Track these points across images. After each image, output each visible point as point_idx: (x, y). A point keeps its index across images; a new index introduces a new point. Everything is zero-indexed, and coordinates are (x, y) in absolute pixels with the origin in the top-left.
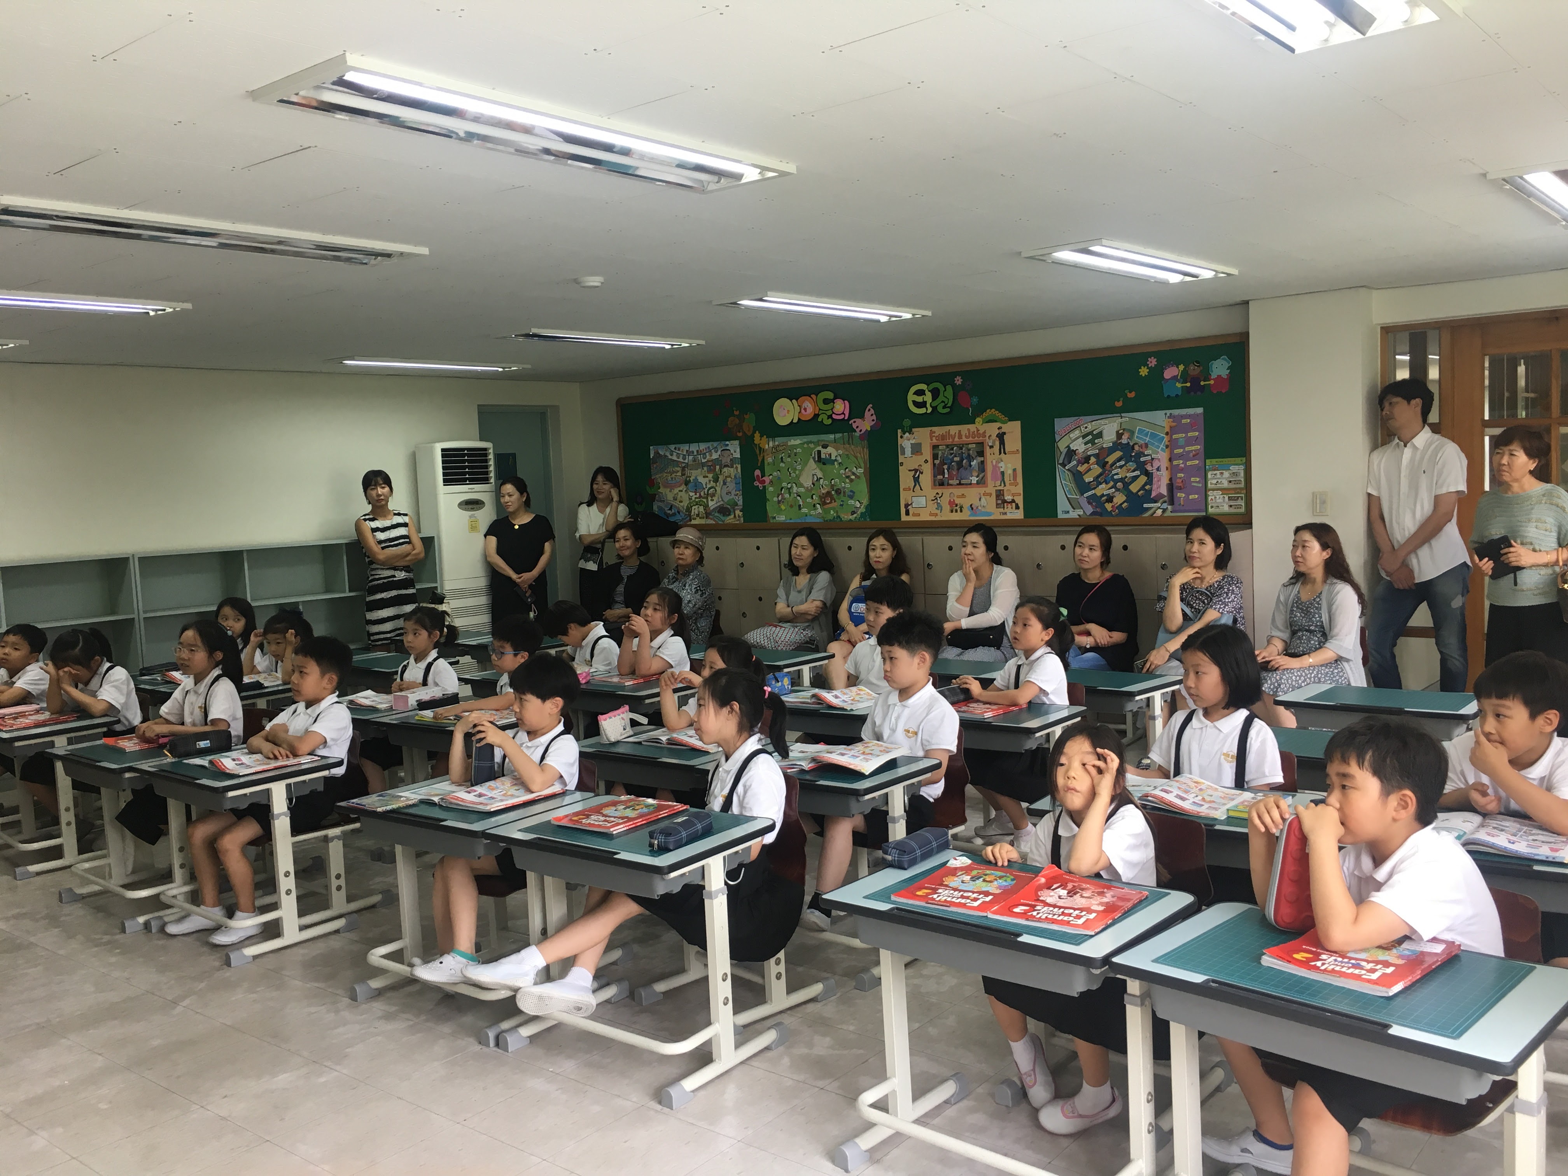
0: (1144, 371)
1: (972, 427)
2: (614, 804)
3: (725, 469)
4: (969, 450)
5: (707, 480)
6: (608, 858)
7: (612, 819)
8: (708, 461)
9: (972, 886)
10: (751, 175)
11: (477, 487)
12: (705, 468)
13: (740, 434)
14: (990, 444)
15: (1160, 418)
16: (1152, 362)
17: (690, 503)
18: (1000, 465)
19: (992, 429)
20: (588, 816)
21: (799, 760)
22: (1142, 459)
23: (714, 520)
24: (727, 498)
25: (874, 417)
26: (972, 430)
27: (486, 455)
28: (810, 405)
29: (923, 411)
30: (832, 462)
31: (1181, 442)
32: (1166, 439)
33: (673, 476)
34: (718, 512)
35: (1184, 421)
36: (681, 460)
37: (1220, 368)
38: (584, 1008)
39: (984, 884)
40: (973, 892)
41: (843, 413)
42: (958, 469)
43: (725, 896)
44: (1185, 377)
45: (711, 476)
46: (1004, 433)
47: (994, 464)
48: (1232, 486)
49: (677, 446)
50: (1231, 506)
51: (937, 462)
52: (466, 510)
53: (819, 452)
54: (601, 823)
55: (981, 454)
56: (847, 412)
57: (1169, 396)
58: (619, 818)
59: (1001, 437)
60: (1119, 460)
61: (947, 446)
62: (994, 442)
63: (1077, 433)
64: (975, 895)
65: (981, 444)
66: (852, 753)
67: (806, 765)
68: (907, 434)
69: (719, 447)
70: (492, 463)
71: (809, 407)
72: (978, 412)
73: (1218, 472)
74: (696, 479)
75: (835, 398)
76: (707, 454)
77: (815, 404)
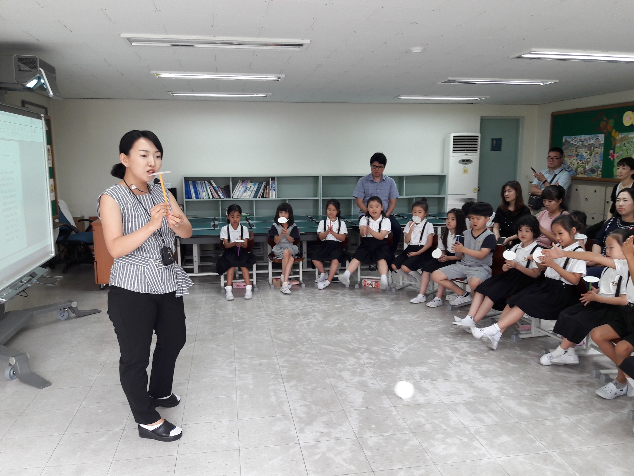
3: (596, 149)
12: (587, 148)
13: (605, 131)
23: (588, 176)
24: (595, 164)
27: (476, 139)
33: (572, 151)
34: (590, 171)
36: (576, 144)
69: (594, 137)
74: (582, 154)
76: (589, 141)
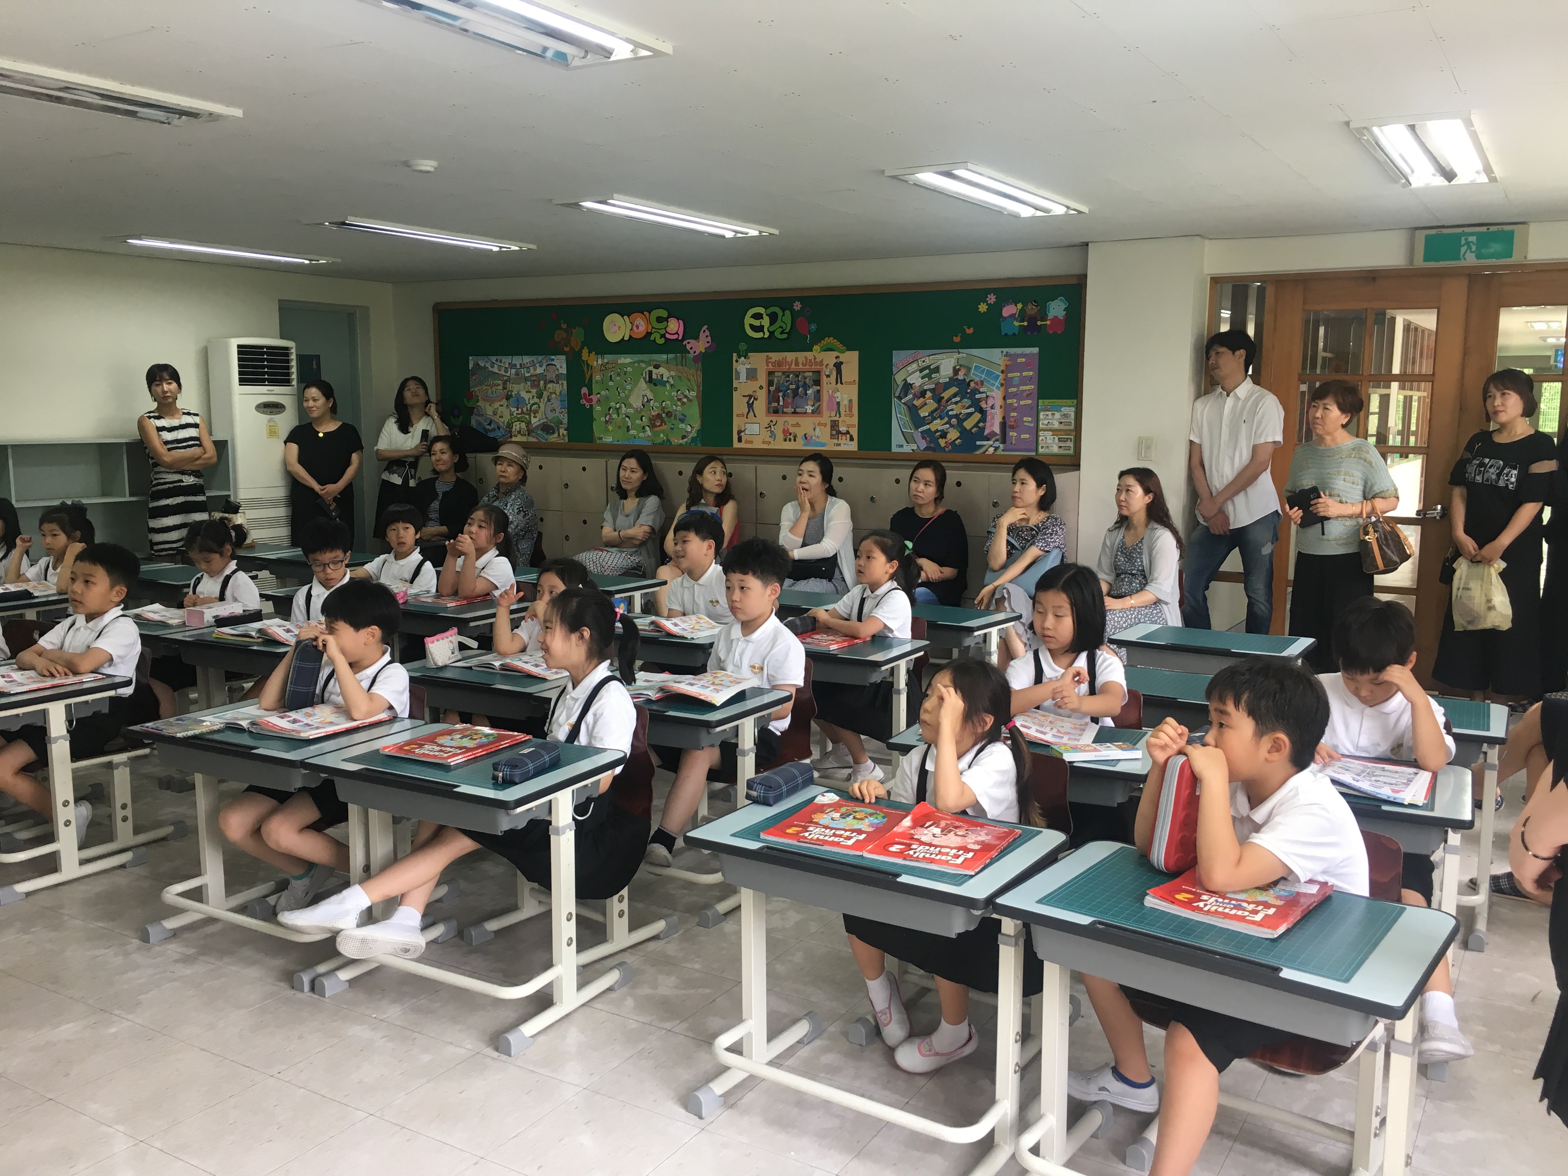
0: (983, 308)
1: (809, 355)
2: (450, 733)
3: (550, 385)
4: (805, 378)
5: (530, 395)
6: (447, 792)
7: (449, 749)
8: (532, 376)
9: (842, 824)
10: (622, 51)
11: (277, 389)
12: (529, 383)
13: (567, 349)
14: (827, 373)
15: (996, 355)
16: (992, 299)
17: (511, 419)
18: (836, 395)
19: (830, 358)
20: (421, 746)
21: (646, 689)
22: (977, 396)
23: (537, 438)
24: (551, 416)
25: (709, 339)
26: (809, 358)
27: (287, 355)
28: (642, 323)
29: (759, 335)
30: (664, 384)
31: (1016, 381)
32: (1002, 376)
33: (494, 389)
34: (541, 430)
35: (1019, 360)
36: (502, 372)
37: (1057, 309)
38: (412, 949)
39: (856, 821)
40: (846, 831)
41: (677, 333)
42: (794, 398)
43: (573, 832)
44: (1022, 316)
45: (534, 391)
46: (842, 363)
47: (830, 391)
48: (1062, 427)
49: (499, 357)
50: (1060, 447)
51: (772, 389)
52: (263, 413)
53: (651, 372)
54: (436, 753)
55: (817, 382)
56: (681, 332)
57: (1006, 334)
58: (456, 748)
59: (838, 366)
60: (955, 396)
61: (784, 373)
62: (831, 372)
63: (914, 366)
64: (848, 833)
65: (818, 372)
66: (702, 683)
67: (653, 695)
68: (743, 359)
69: (544, 361)
70: (294, 363)
71: (641, 325)
72: (817, 340)
73: (1050, 413)
74: (518, 394)
75: (669, 317)
76: (531, 368)
77: (648, 321)
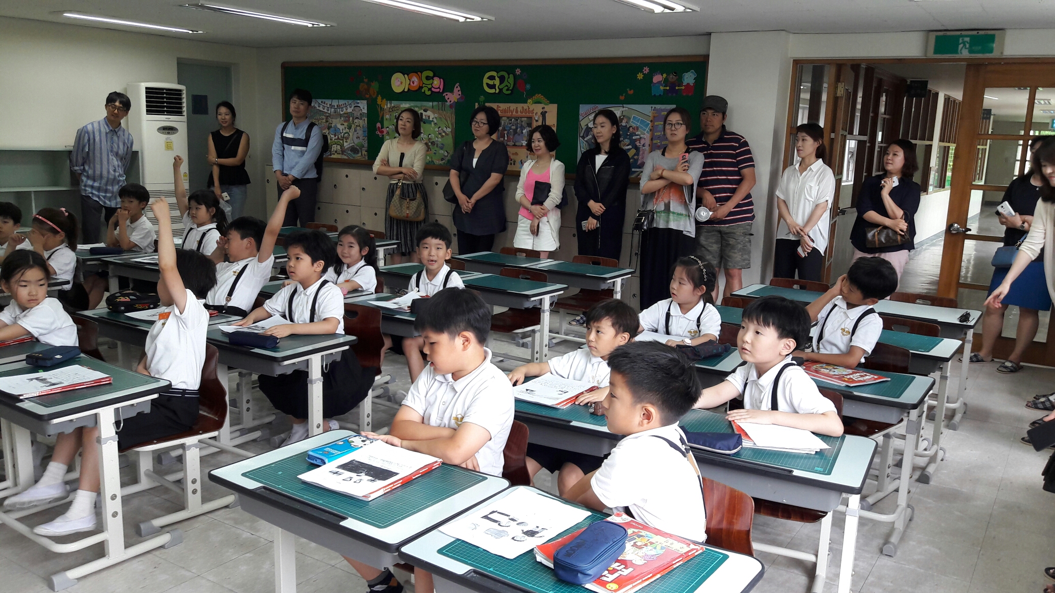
0: (640, 76)
1: (525, 106)
3: (356, 121)
4: (522, 122)
5: (343, 127)
8: (345, 113)
11: (172, 118)
13: (367, 96)
14: (536, 119)
15: (647, 109)
16: (646, 70)
17: (332, 142)
19: (538, 108)
22: (634, 138)
23: (348, 156)
24: (356, 141)
25: (460, 93)
27: (180, 95)
28: (416, 80)
29: (492, 91)
30: (430, 122)
32: (650, 124)
34: (351, 151)
36: (325, 111)
37: (689, 78)
41: (439, 88)
42: (514, 135)
44: (666, 82)
45: (346, 124)
46: (546, 112)
49: (323, 100)
52: (163, 133)
56: (442, 87)
57: (655, 95)
59: (543, 114)
61: (508, 118)
62: (538, 117)
65: (530, 118)
69: (352, 104)
70: (184, 100)
71: (416, 82)
72: (530, 96)
74: (336, 125)
75: (434, 76)
76: (344, 108)
77: (420, 79)
